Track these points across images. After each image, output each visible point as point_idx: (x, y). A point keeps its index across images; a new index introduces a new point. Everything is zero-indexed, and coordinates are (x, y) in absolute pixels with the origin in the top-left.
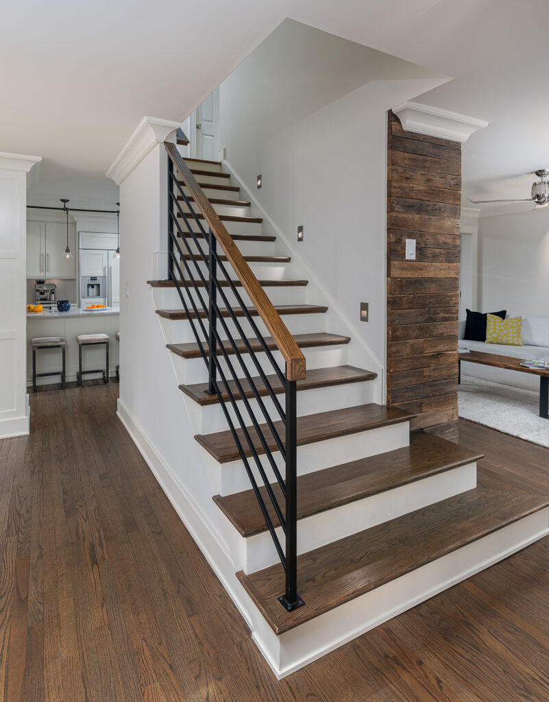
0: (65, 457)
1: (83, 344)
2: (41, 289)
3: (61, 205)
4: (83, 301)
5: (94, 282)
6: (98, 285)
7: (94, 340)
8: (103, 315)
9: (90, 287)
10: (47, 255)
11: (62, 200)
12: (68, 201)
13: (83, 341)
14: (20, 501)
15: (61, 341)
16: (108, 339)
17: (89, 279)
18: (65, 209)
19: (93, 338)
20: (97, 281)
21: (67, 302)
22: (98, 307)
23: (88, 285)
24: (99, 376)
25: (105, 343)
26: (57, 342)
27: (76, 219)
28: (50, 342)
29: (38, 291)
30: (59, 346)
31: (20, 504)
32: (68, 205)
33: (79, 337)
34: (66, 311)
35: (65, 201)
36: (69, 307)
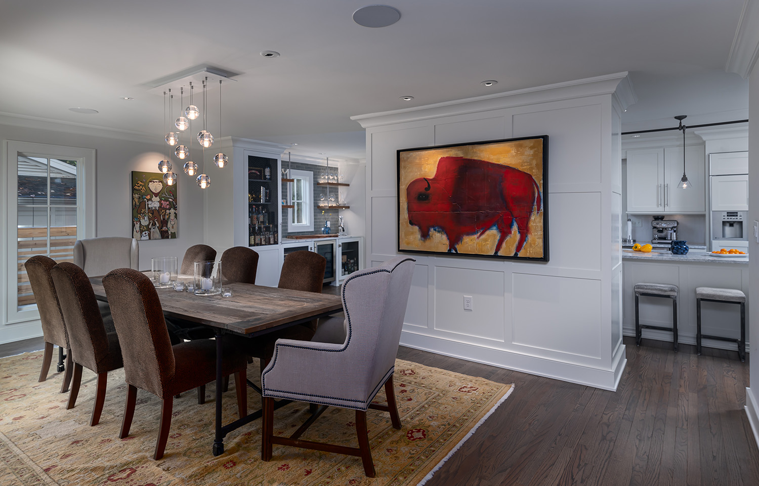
0: (649, 438)
1: (702, 300)
2: (658, 226)
3: (676, 123)
4: (714, 242)
5: (733, 219)
6: (741, 223)
7: (719, 296)
8: (735, 263)
9: (728, 224)
10: (665, 187)
11: (676, 118)
12: (686, 117)
13: (702, 295)
14: (579, 465)
15: (671, 291)
16: (744, 298)
17: (726, 215)
18: (682, 128)
19: (721, 293)
20: (738, 217)
21: (684, 243)
22: (730, 252)
23: (724, 223)
24: (733, 347)
25: (739, 303)
26: (665, 291)
27: (704, 138)
28: (656, 289)
29: (654, 228)
30: (668, 296)
31: (578, 467)
32: (685, 122)
33: (698, 289)
34: (682, 254)
35: (680, 118)
36: (686, 249)
